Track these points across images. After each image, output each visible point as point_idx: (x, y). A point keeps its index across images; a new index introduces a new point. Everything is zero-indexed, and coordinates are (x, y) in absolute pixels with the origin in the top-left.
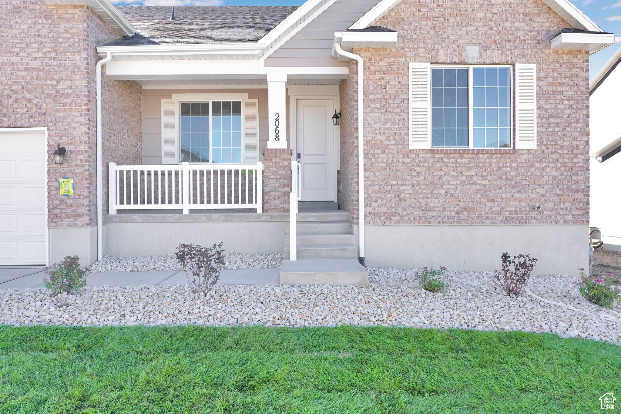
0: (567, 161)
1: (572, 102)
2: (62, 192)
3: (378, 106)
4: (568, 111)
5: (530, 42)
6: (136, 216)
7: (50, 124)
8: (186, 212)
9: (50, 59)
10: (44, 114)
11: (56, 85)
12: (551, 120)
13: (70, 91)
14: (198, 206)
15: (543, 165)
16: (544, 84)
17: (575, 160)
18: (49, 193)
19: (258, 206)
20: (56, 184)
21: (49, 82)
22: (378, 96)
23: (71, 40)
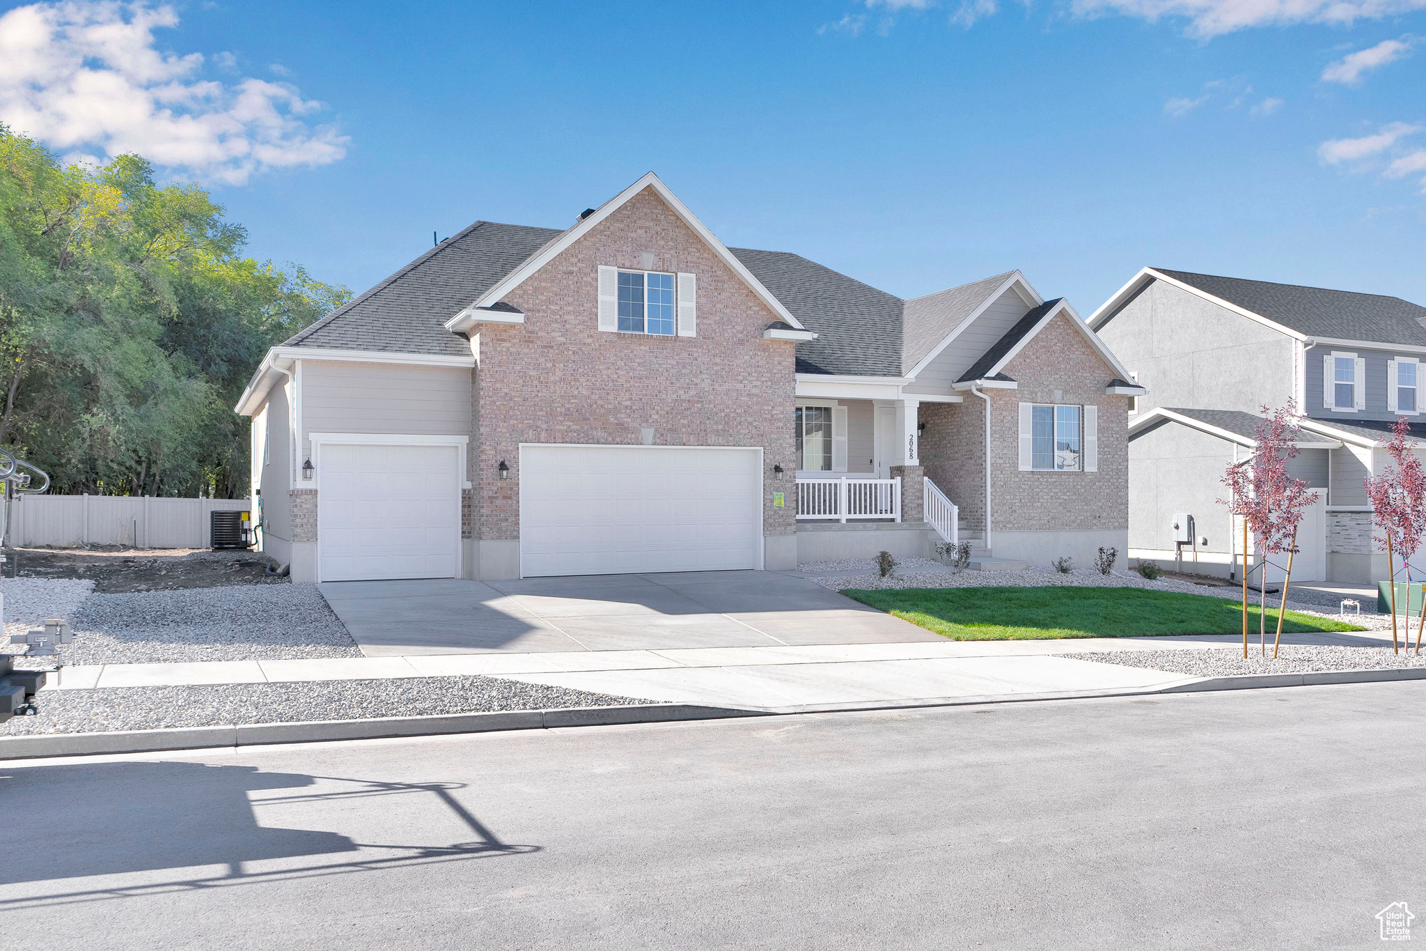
0: (1115, 480)
1: (1118, 436)
2: (775, 503)
3: (998, 436)
4: (1116, 443)
5: (1093, 389)
6: (808, 526)
7: (766, 444)
8: (844, 521)
9: (767, 387)
10: (762, 435)
11: (772, 411)
12: (1106, 449)
13: (782, 416)
14: (853, 516)
15: (1101, 484)
16: (1101, 421)
17: (1120, 480)
18: (764, 505)
19: (897, 515)
20: (771, 497)
21: (766, 408)
22: (998, 428)
23: (783, 372)
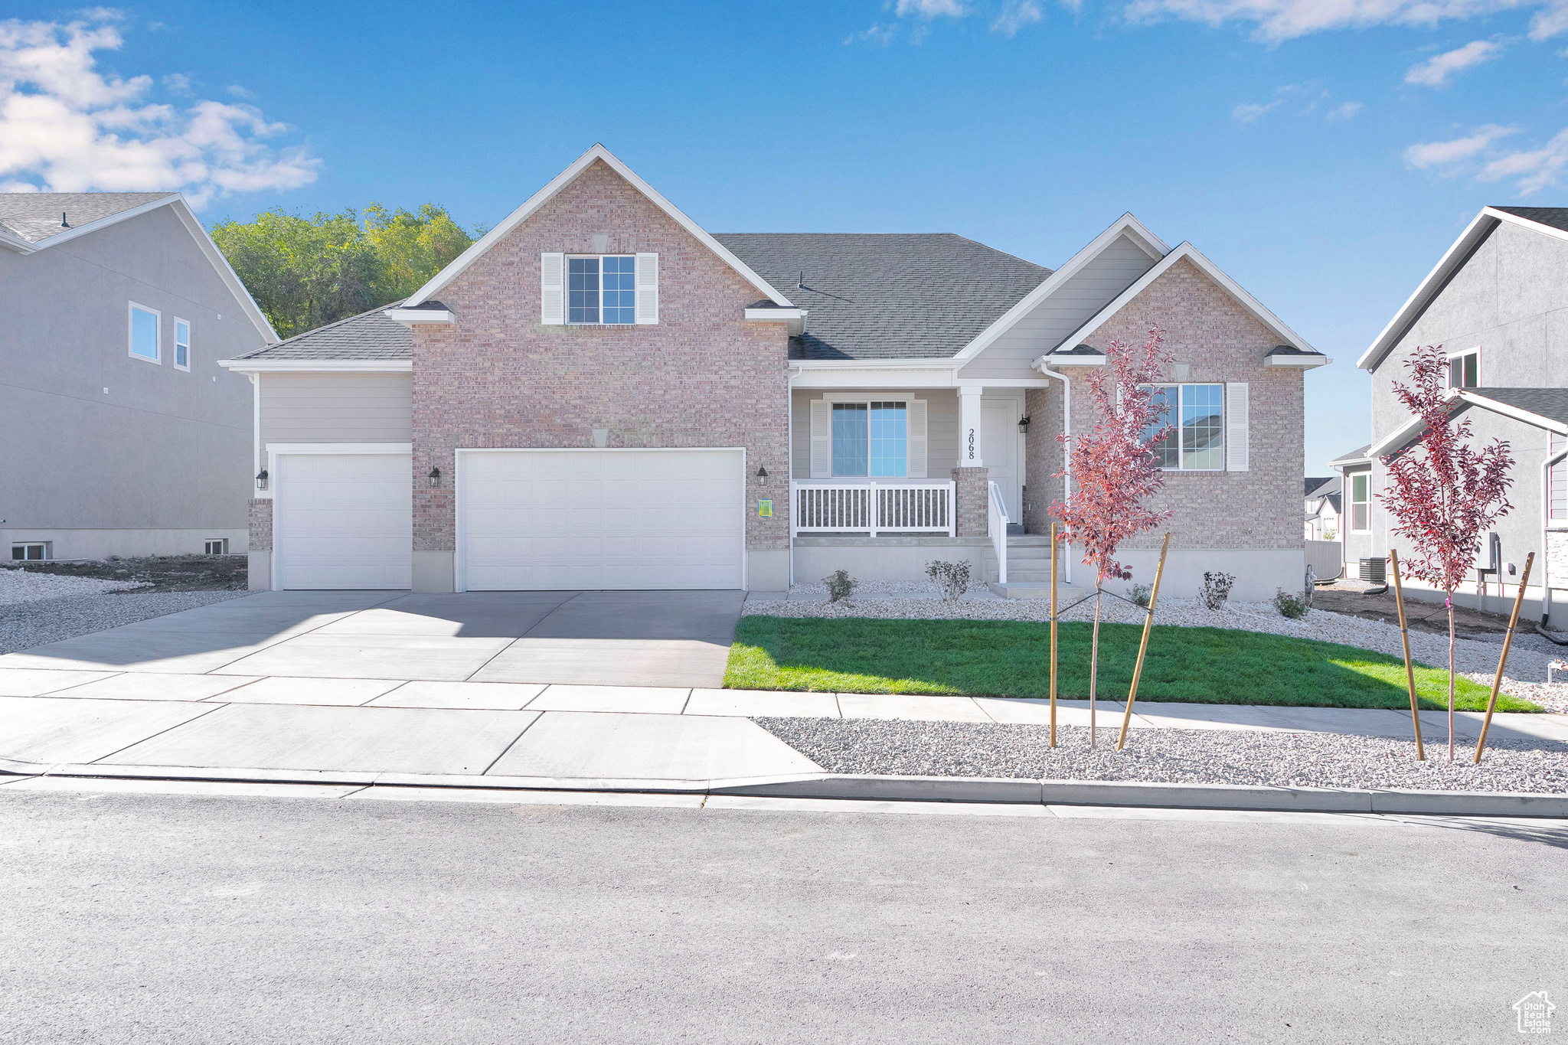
0: (1280, 483)
1: (1285, 422)
2: (761, 513)
3: (1084, 426)
4: (1282, 432)
5: (1242, 360)
6: (822, 540)
7: (749, 444)
8: (873, 535)
9: (750, 377)
10: (744, 434)
11: (756, 405)
12: (1265, 441)
13: (770, 410)
14: (886, 529)
15: (1256, 487)
16: (1256, 403)
17: (1289, 483)
18: (747, 515)
19: (951, 529)
20: (755, 505)
21: (749, 401)
22: (1084, 417)
23: (771, 358)
